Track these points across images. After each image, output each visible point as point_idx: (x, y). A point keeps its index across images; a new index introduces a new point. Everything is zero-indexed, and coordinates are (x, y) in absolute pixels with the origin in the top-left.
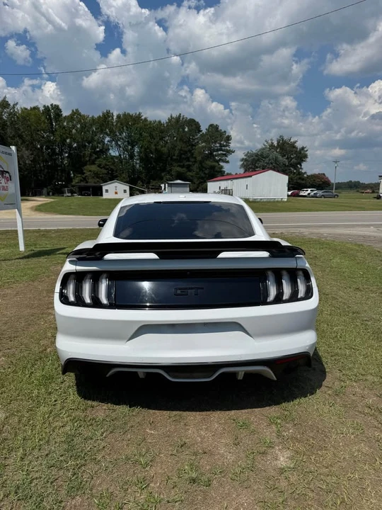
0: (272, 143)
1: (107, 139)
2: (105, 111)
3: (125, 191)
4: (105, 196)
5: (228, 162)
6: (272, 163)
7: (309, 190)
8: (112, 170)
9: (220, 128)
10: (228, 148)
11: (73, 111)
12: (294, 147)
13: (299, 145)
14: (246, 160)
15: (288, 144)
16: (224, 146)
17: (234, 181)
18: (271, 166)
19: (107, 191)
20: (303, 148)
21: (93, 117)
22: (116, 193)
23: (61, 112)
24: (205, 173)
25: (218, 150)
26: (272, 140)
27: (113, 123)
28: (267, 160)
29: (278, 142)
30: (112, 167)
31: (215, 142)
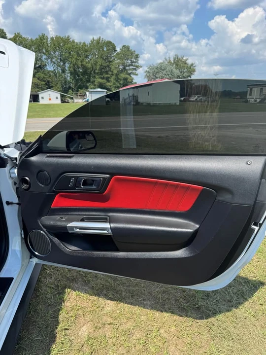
0: (170, 60)
1: (44, 57)
2: (41, 35)
3: (57, 98)
4: (41, 102)
5: (137, 75)
6: (168, 75)
7: (196, 96)
8: (48, 81)
9: (130, 49)
10: (137, 64)
11: (15, 34)
12: (186, 63)
13: (189, 62)
14: (148, 72)
15: (181, 61)
16: (134, 62)
17: (139, 89)
18: (167, 77)
19: (43, 98)
20: (192, 65)
21: (32, 39)
22: (50, 99)
23: (6, 35)
24: (120, 84)
25: (129, 65)
26: (169, 58)
27: (47, 44)
28: (164, 72)
29: (174, 60)
30: (49, 79)
31: (128, 59)
